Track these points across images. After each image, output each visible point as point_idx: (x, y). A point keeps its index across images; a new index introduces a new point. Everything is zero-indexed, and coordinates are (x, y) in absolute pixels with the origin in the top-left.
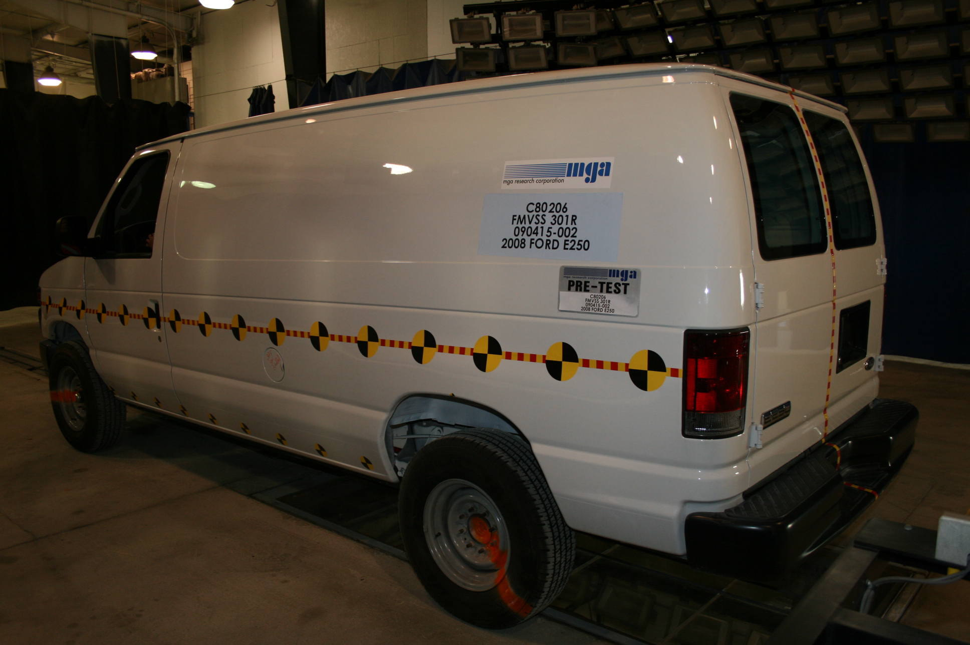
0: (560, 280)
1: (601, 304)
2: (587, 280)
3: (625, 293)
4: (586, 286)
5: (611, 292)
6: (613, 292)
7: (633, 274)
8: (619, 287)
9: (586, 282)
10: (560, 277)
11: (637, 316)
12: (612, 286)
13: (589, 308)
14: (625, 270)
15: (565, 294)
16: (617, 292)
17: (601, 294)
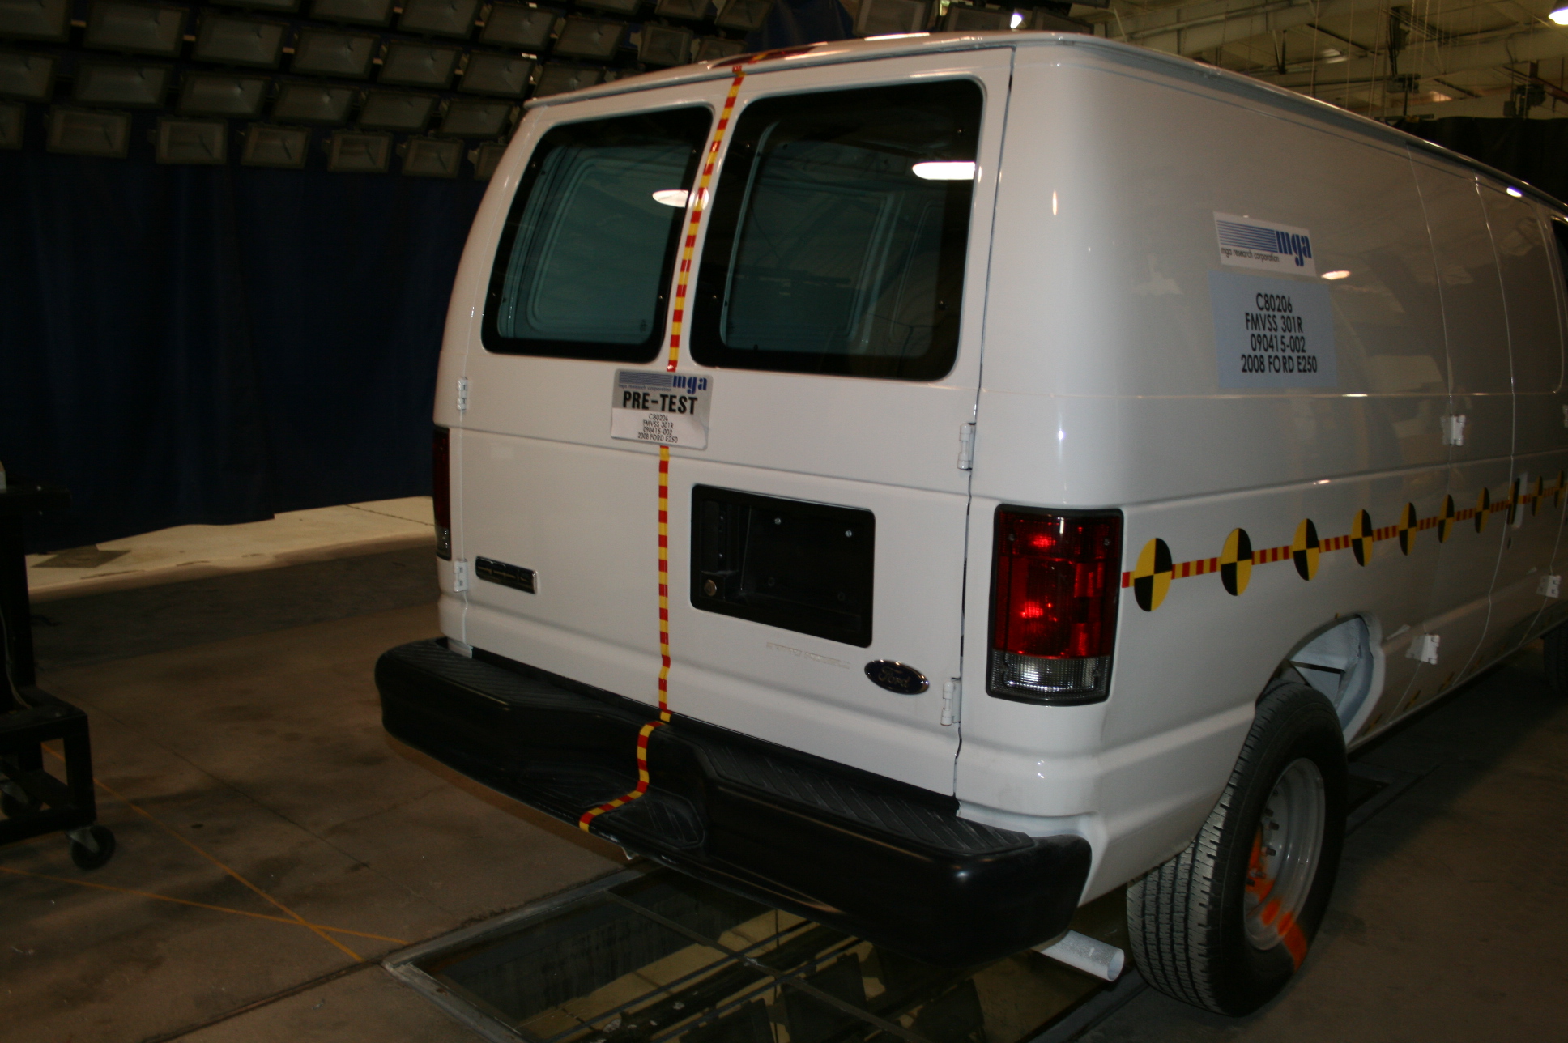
0: (615, 390)
1: (662, 429)
2: (646, 391)
3: (692, 412)
4: (645, 400)
5: (674, 411)
6: (677, 411)
7: (703, 383)
8: (685, 403)
9: (645, 394)
10: (615, 387)
11: (705, 448)
12: (676, 401)
13: (647, 436)
14: (693, 376)
15: (620, 412)
16: (682, 411)
17: (662, 414)
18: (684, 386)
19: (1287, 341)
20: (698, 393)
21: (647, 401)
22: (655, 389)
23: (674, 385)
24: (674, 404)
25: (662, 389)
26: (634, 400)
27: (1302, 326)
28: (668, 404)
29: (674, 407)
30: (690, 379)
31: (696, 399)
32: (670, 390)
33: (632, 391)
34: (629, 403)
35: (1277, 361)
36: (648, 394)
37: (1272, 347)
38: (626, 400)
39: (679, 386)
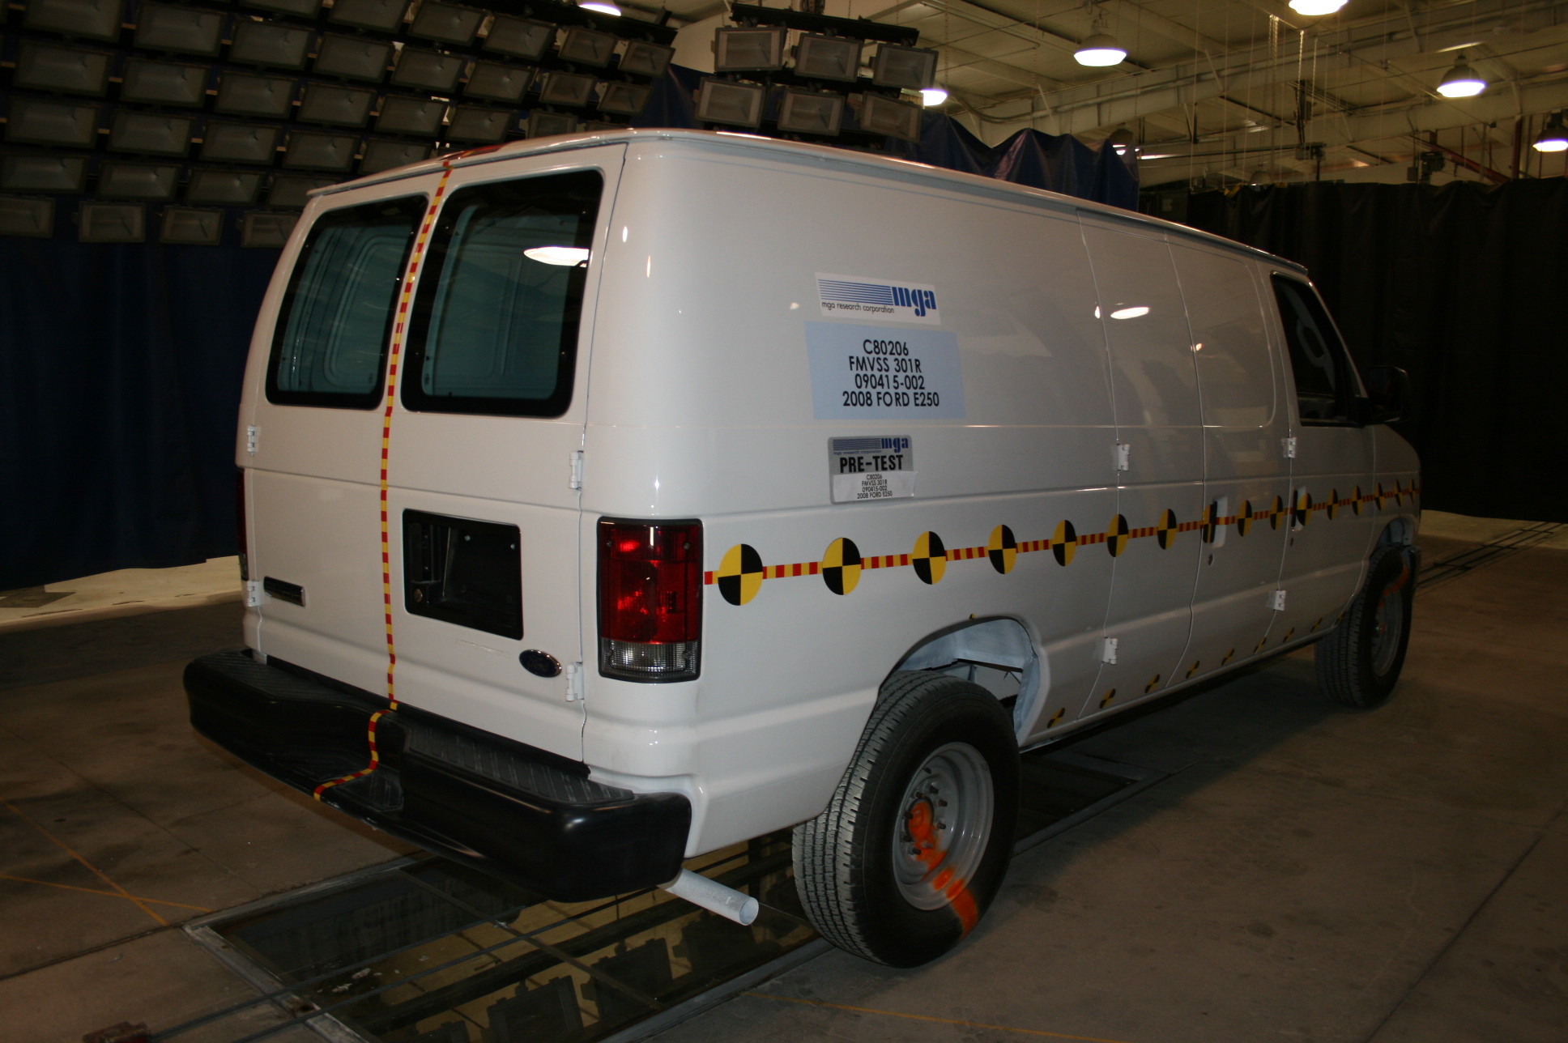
18: (891, 447)
19: (901, 379)
20: (903, 451)
21: (862, 464)
22: (868, 452)
23: (883, 447)
24: (885, 463)
25: (874, 452)
26: (851, 465)
27: (920, 367)
28: (882, 464)
29: (886, 466)
30: (895, 440)
31: (901, 456)
32: (880, 452)
33: (847, 456)
34: (846, 468)
35: (887, 397)
36: (862, 458)
37: (882, 385)
38: (842, 466)
39: (887, 447)
